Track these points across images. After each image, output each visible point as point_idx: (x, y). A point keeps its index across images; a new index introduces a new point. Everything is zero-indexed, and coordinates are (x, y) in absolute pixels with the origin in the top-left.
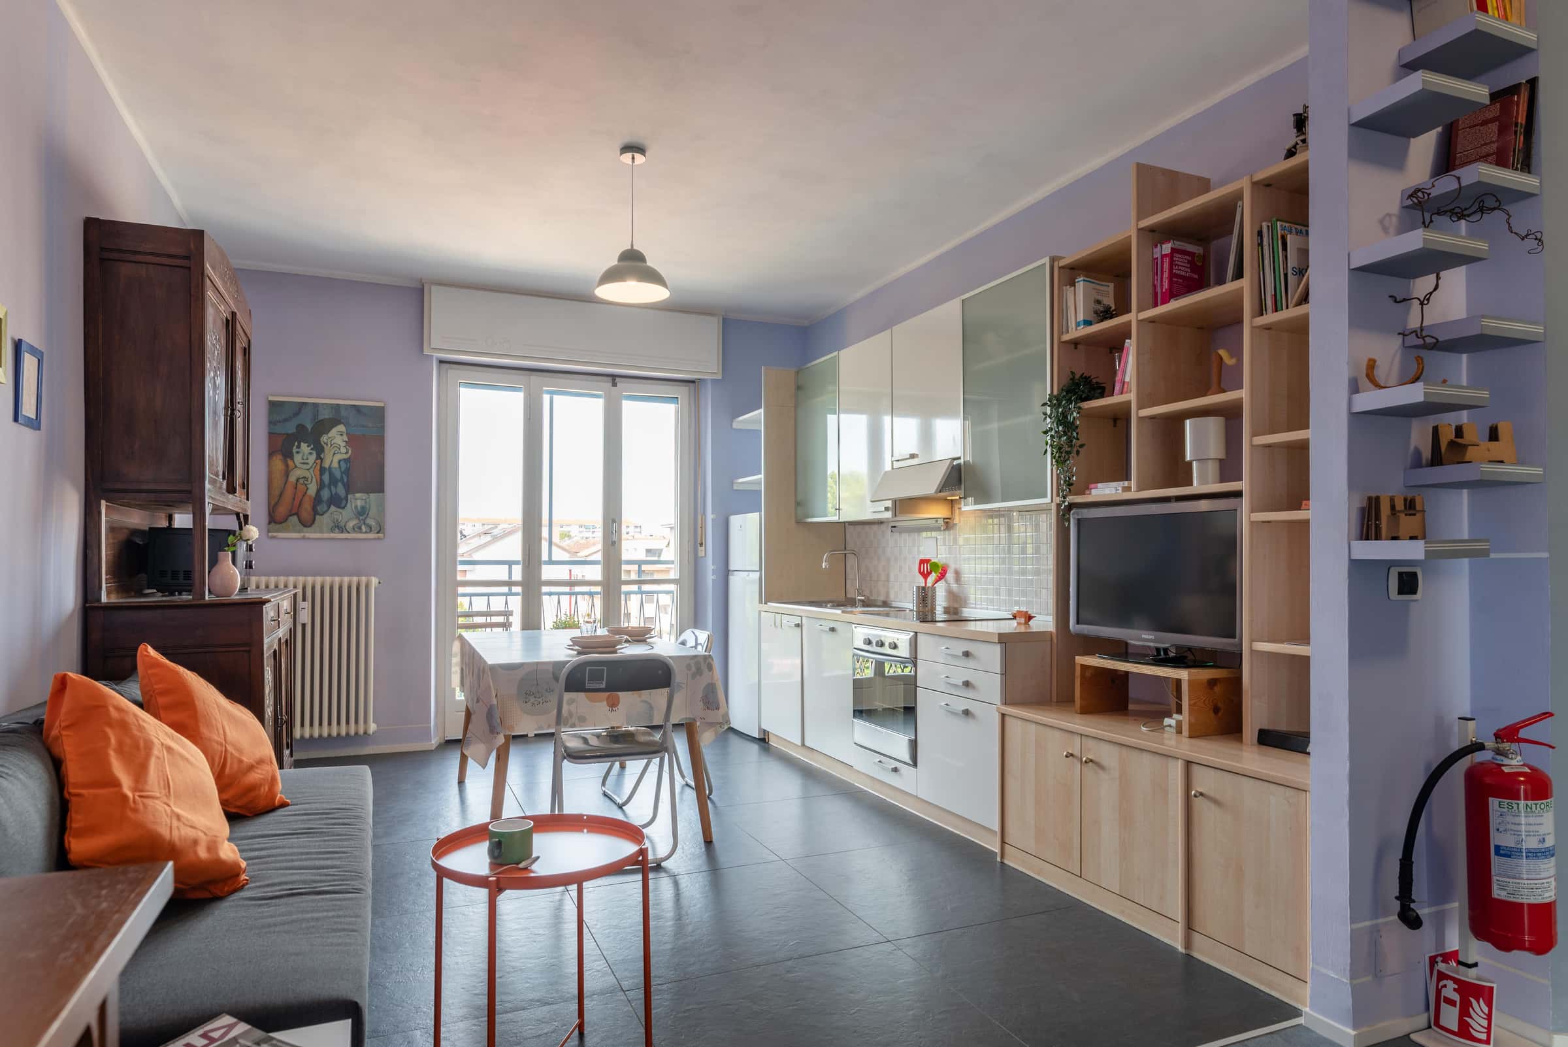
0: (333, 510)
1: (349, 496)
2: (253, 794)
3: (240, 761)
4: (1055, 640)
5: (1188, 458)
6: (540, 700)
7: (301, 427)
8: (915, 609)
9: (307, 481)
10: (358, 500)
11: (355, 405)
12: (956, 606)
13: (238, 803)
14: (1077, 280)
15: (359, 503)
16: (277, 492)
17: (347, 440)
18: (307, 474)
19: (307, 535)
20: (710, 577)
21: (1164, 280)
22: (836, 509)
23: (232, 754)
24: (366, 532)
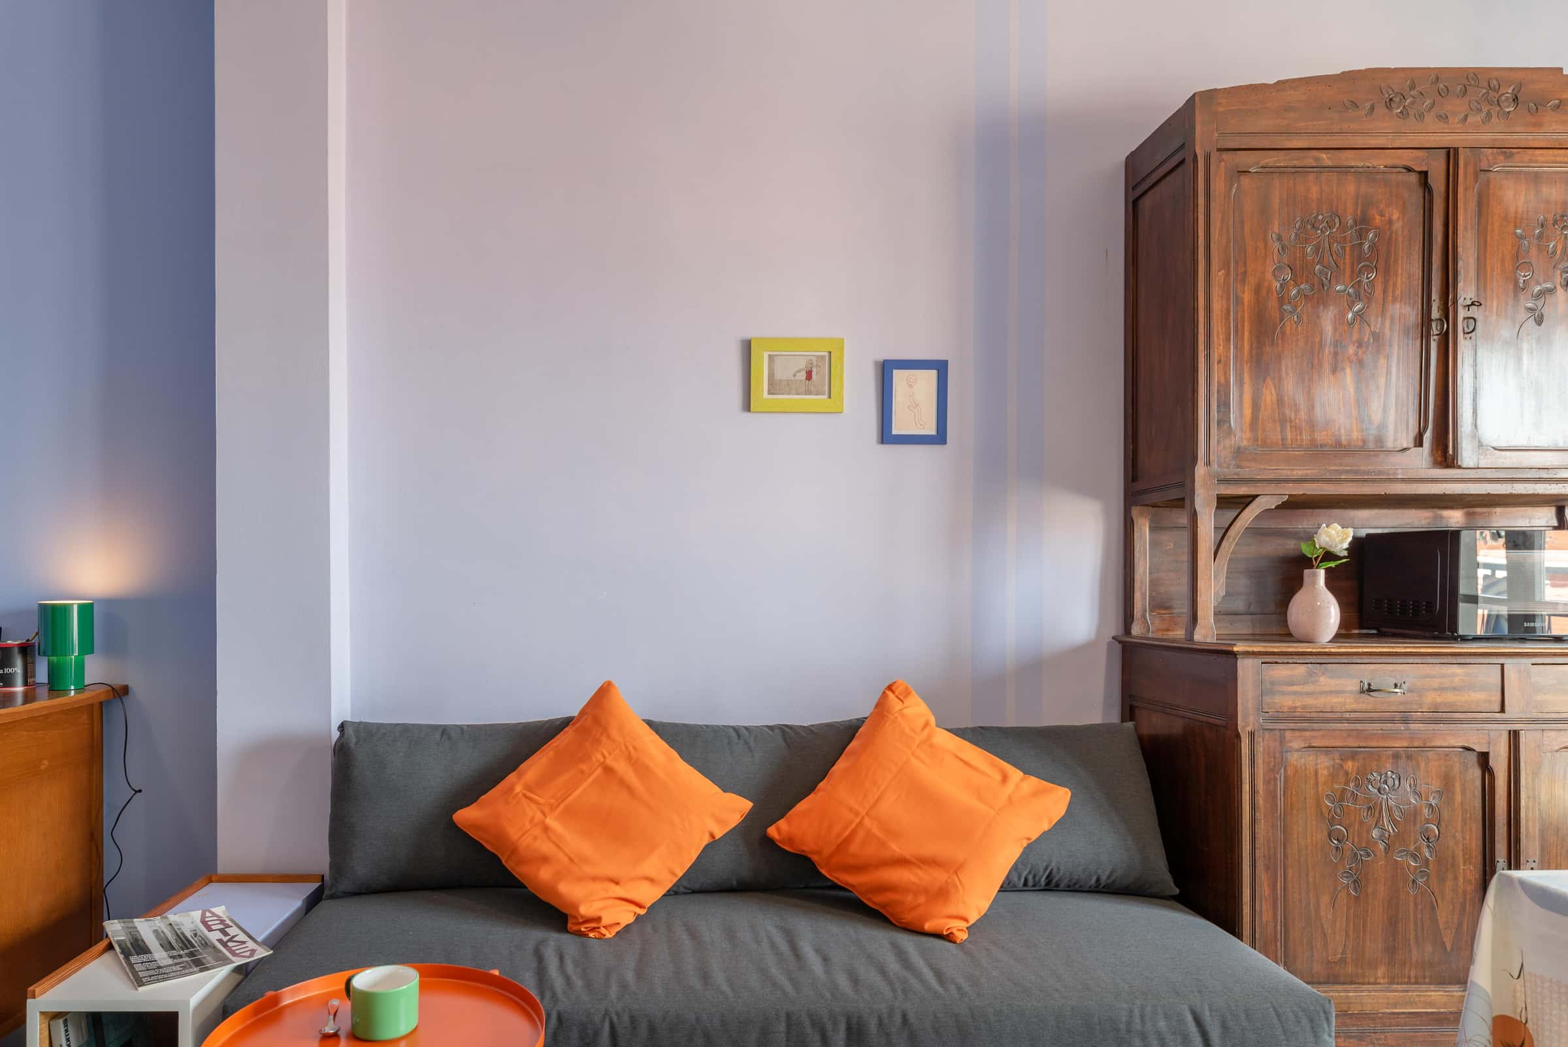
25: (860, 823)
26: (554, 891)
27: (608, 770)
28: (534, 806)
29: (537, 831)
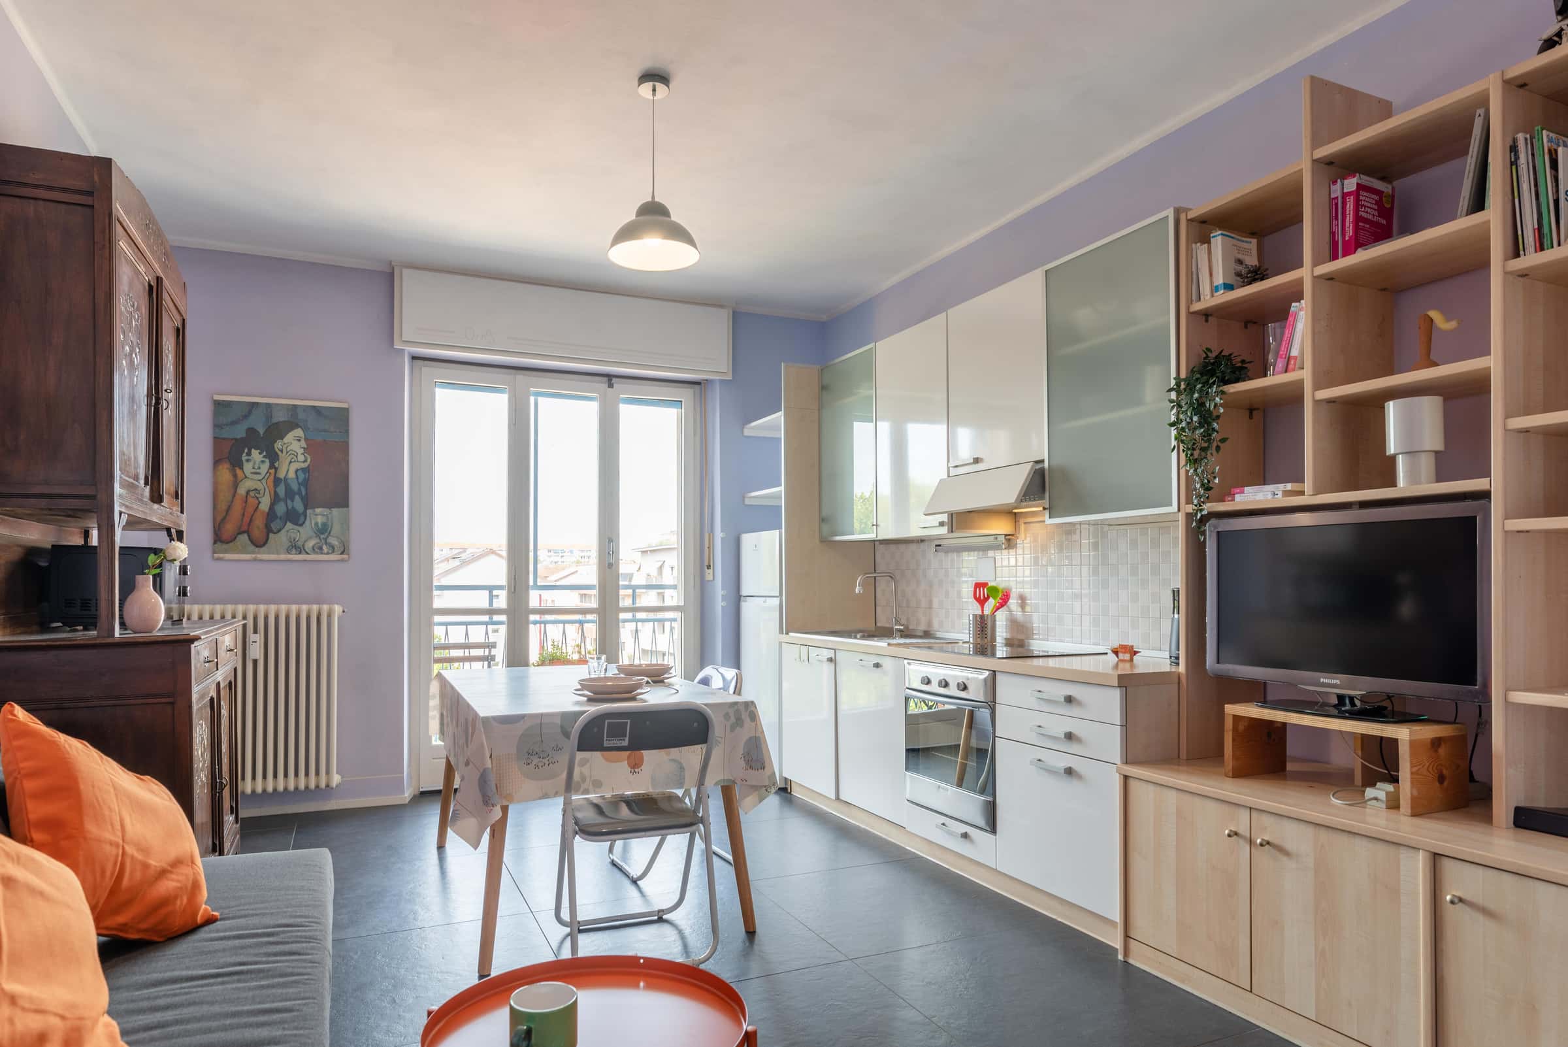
0: (291, 528)
1: (309, 512)
2: (163, 911)
3: (146, 866)
4: (1184, 680)
5: (1392, 448)
6: (545, 761)
7: (251, 431)
8: (971, 641)
9: (259, 493)
10: (318, 516)
11: (314, 407)
12: (1020, 637)
13: (144, 926)
14: (1212, 235)
15: (320, 520)
16: (223, 506)
17: (306, 446)
18: (259, 486)
19: (259, 556)
20: (719, 604)
21: (1347, 224)
22: (873, 525)
23: (132, 857)
24: (328, 553)
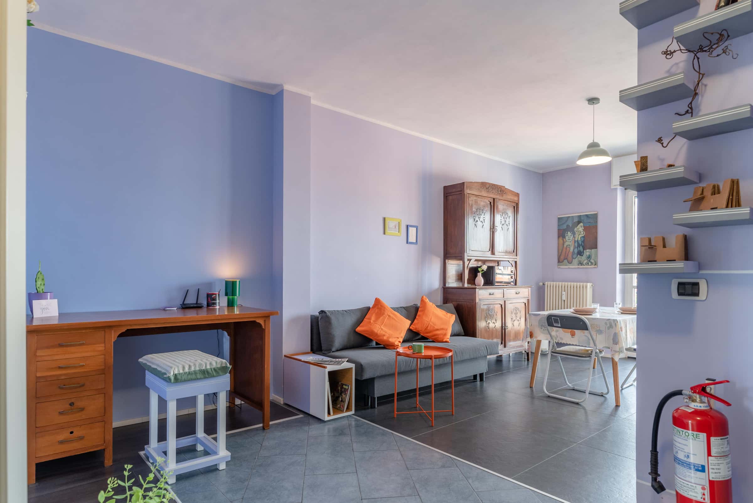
0: (579, 257)
1: (584, 251)
6: (546, 329)
7: (568, 226)
9: (570, 246)
11: (586, 215)
16: (560, 251)
25: (429, 324)
26: (389, 341)
27: (389, 316)
28: (378, 325)
29: (380, 330)
